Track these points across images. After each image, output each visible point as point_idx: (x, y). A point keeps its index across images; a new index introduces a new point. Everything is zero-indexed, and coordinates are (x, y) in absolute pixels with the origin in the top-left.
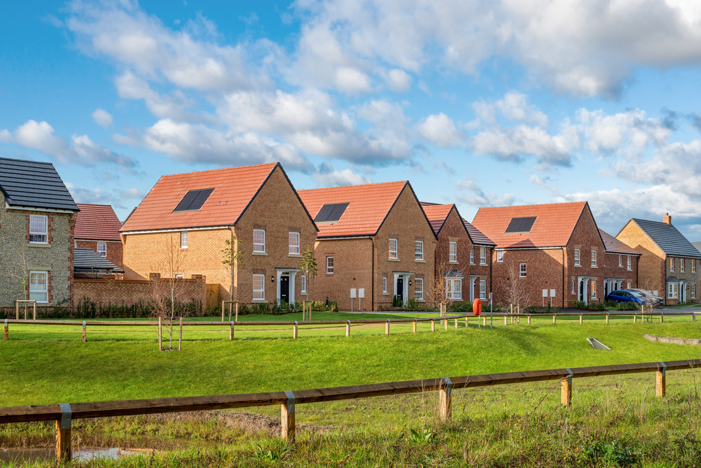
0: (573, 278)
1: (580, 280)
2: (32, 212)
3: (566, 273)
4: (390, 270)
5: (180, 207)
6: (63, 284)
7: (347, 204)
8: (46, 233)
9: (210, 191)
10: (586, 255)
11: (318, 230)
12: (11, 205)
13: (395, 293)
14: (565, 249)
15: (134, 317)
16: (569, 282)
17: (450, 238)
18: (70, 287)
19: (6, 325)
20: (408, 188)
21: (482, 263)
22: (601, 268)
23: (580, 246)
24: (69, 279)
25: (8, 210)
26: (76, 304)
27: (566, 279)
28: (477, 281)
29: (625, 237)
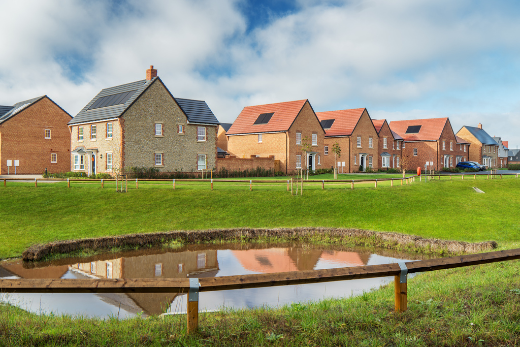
0: (442, 156)
1: (445, 157)
2: (199, 125)
3: (439, 153)
4: (357, 153)
5: (256, 123)
6: (213, 161)
7: (334, 120)
8: (205, 136)
9: (273, 113)
10: (448, 145)
11: (325, 133)
12: (190, 122)
13: (360, 164)
14: (438, 141)
15: (245, 177)
16: (440, 158)
17: (384, 136)
18: (216, 162)
19: (212, 182)
20: (365, 112)
21: (398, 149)
22: (455, 151)
23: (445, 140)
24: (215, 158)
25: (188, 124)
26: (219, 170)
27: (439, 156)
28: (396, 158)
29: (460, 135)
